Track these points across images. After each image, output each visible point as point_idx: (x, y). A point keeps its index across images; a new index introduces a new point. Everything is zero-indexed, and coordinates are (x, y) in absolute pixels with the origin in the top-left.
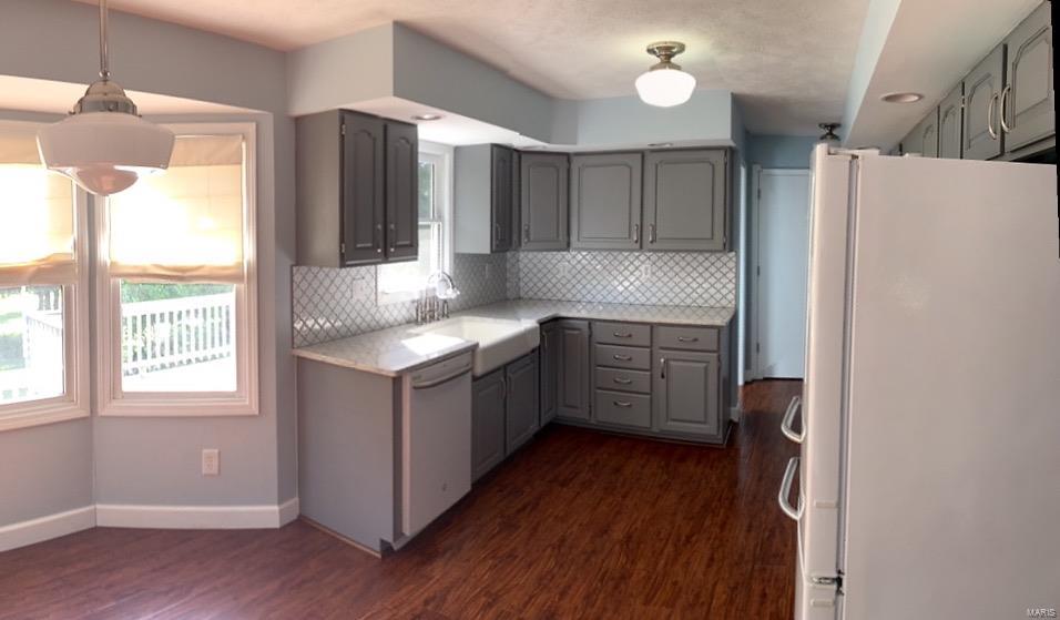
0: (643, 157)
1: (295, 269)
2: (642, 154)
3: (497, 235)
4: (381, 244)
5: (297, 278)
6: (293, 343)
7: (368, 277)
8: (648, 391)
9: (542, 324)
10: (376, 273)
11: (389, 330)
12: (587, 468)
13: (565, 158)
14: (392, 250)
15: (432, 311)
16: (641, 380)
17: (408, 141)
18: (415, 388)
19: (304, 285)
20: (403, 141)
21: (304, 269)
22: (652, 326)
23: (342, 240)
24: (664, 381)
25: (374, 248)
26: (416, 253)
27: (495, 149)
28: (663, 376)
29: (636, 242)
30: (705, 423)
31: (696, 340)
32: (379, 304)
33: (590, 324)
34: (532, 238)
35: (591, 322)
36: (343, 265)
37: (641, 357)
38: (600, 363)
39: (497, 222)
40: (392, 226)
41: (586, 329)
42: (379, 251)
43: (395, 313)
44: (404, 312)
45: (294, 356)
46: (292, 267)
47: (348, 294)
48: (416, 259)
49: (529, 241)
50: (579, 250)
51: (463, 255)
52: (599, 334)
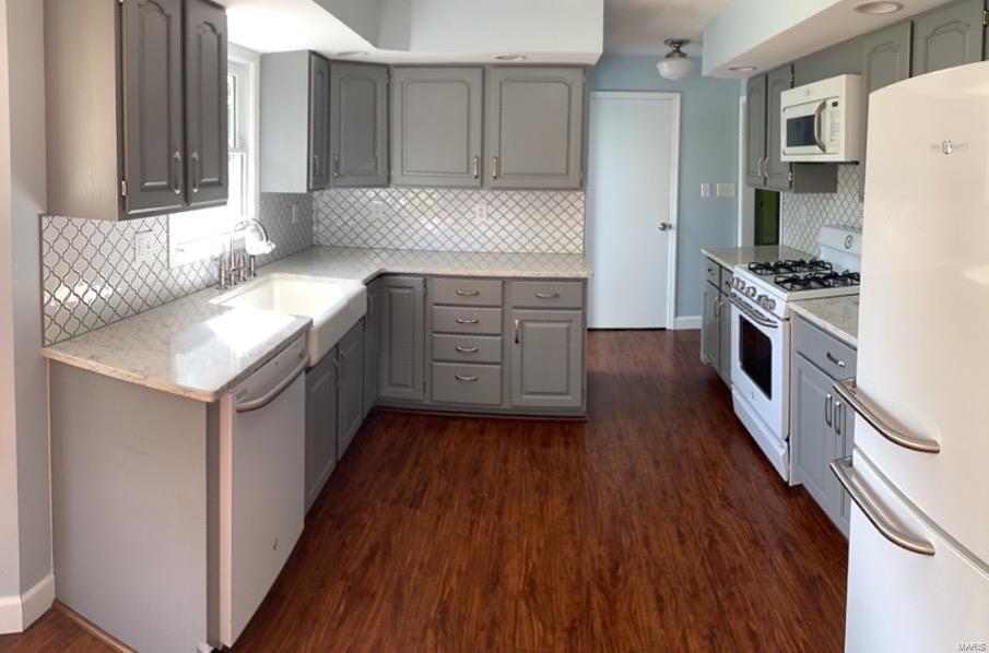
0: (484, 72)
1: (45, 220)
2: (483, 68)
3: (315, 170)
4: (181, 182)
5: (49, 235)
6: (43, 338)
7: (157, 228)
8: (499, 360)
9: (368, 283)
10: (168, 223)
11: (185, 300)
12: (436, 473)
13: (385, 69)
14: (195, 191)
15: (237, 269)
16: (489, 347)
17: (214, 30)
18: (239, 411)
19: (61, 246)
20: (207, 28)
21: (59, 221)
22: (504, 280)
23: (121, 177)
24: (518, 347)
25: (169, 188)
26: (226, 195)
27: (313, 57)
28: (517, 342)
29: (476, 177)
30: (567, 393)
31: (557, 296)
32: (171, 266)
33: (425, 281)
34: (342, 170)
35: (426, 278)
36: (124, 214)
37: (490, 319)
38: (436, 329)
39: (314, 153)
40: (195, 155)
41: (419, 289)
42: (178, 192)
43: (192, 276)
44: (203, 273)
45: (46, 358)
46: (40, 217)
47: (129, 255)
48: (225, 203)
49: (339, 175)
50: (398, 186)
51: (270, 194)
52: (438, 293)
